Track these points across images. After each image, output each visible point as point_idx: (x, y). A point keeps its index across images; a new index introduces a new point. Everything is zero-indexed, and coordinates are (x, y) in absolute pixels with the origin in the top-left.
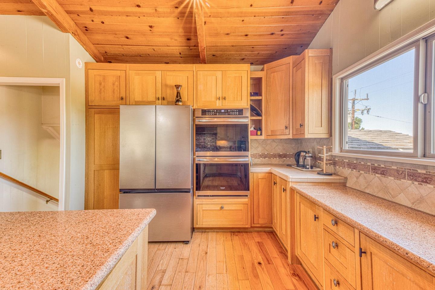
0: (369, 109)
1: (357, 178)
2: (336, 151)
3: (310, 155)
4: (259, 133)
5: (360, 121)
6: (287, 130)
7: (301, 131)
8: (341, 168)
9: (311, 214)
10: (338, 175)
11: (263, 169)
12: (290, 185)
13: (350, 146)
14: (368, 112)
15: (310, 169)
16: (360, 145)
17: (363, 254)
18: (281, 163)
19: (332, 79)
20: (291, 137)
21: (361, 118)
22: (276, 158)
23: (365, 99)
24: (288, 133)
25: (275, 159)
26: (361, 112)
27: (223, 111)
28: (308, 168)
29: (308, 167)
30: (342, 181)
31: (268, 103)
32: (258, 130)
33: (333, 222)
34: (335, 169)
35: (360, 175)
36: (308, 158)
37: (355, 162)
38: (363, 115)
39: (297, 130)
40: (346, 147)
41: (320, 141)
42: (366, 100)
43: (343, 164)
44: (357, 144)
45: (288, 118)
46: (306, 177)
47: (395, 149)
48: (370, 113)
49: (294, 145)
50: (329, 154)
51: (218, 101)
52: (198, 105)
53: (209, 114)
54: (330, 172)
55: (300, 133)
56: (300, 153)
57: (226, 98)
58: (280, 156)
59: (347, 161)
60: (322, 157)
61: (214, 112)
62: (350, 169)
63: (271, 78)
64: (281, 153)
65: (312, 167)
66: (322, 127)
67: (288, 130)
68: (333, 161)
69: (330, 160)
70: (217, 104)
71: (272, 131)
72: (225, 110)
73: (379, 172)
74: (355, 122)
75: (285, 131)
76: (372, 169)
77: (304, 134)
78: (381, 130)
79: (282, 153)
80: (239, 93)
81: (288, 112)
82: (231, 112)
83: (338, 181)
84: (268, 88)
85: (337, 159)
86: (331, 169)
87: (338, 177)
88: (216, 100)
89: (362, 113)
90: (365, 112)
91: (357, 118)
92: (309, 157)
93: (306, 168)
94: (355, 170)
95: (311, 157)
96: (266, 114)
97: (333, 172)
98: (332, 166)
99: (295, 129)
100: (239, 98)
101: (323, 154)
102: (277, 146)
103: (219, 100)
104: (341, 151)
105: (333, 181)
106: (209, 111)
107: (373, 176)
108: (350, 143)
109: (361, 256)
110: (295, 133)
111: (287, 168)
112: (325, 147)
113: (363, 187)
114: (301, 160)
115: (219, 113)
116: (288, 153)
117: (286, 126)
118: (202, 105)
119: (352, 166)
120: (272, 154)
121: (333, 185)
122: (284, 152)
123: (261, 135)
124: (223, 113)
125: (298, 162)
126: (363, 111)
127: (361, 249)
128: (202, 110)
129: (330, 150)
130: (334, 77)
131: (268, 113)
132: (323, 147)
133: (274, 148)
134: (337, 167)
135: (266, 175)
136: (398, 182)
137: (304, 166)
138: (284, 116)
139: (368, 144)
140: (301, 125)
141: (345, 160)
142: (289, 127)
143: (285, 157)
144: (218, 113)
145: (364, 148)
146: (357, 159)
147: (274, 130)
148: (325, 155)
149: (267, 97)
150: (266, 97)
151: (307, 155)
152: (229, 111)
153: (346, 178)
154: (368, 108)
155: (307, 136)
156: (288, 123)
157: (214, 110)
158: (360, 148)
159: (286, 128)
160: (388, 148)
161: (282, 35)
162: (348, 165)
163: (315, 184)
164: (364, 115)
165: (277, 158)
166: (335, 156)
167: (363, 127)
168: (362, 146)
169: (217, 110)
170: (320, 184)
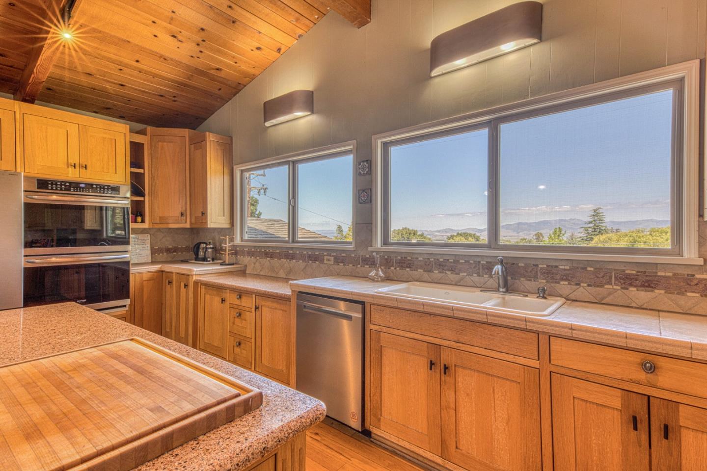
0: (266, 189)
1: (255, 264)
2: (238, 241)
3: (212, 246)
4: (139, 219)
5: (256, 201)
6: (182, 217)
7: (202, 220)
8: (242, 257)
9: (217, 300)
10: (239, 264)
11: (150, 267)
12: (194, 279)
13: (250, 236)
14: (265, 192)
15: (211, 262)
16: (256, 235)
17: (257, 309)
18: (169, 259)
19: (233, 168)
20: (188, 225)
21: (258, 199)
22: (163, 253)
23: (262, 175)
24: (184, 221)
25: (161, 254)
26: (257, 191)
27: (83, 186)
28: (210, 261)
29: (209, 259)
30: (243, 269)
31: (154, 180)
32: (137, 216)
33: (238, 297)
34: (236, 259)
35: (257, 261)
36: (209, 250)
37: (253, 250)
38: (259, 195)
39: (196, 218)
40: (246, 237)
41: (220, 231)
42: (262, 177)
43: (243, 253)
44: (255, 234)
45: (184, 203)
46: (211, 268)
47: (283, 238)
48: (267, 193)
49: (187, 236)
50: (232, 244)
51: (71, 169)
52: (26, 171)
53: (54, 188)
54: (231, 262)
55: (201, 222)
56: (200, 245)
57: (87, 167)
58: (168, 250)
59: (247, 249)
60: (224, 248)
61: (66, 186)
62: (249, 257)
63: (158, 148)
64: (169, 247)
65: (213, 260)
66: (224, 216)
67: (185, 217)
68: (235, 251)
69: (231, 250)
70: (70, 172)
71: (160, 217)
72: (86, 184)
73: (269, 256)
74: (251, 203)
75: (180, 219)
76: (265, 254)
77: (206, 223)
78: (275, 219)
79: (171, 247)
80: (110, 163)
81: (184, 195)
82: (98, 189)
83: (239, 269)
84: (154, 160)
85: (238, 249)
86: (233, 259)
87: (239, 266)
88: (66, 167)
89: (259, 192)
90: (262, 191)
91: (253, 197)
92: (211, 248)
93: (207, 261)
94: (253, 257)
95: (212, 248)
96: (150, 194)
97: (234, 262)
98: (234, 256)
99: (194, 218)
100: (112, 169)
101: (226, 245)
102: (164, 237)
103: (75, 168)
104: (242, 241)
105: (236, 269)
106: (54, 183)
107: (265, 260)
108: (249, 233)
109: (256, 311)
110: (193, 221)
111: (181, 263)
112: (228, 237)
113: (258, 271)
114: (201, 254)
115: (74, 187)
116: (179, 247)
117: (182, 213)
118: (36, 172)
119: (251, 253)
120: (157, 248)
121: (235, 273)
122: (175, 245)
123: (143, 221)
124: (83, 188)
125: (197, 254)
126: (260, 190)
127: (256, 306)
128: (38, 180)
129: (232, 240)
130: (235, 167)
131: (154, 194)
132: (226, 237)
133: (160, 240)
134: (239, 256)
135: (154, 275)
136: (279, 261)
137: (204, 259)
138: (179, 200)
139: (262, 233)
140: (203, 214)
141: (245, 249)
142: (185, 214)
143: (175, 252)
144: (72, 188)
145: (260, 237)
146: (255, 247)
147: (164, 217)
148: (227, 245)
149: (153, 173)
150: (151, 171)
151: (208, 247)
152: (94, 186)
153: (246, 266)
154: (265, 187)
155: (210, 225)
156: (184, 209)
157: (66, 182)
158: (257, 238)
159: (182, 214)
160: (278, 237)
161: (175, 101)
162: (249, 253)
163: (220, 274)
164: (261, 195)
165: (165, 254)
166: (237, 246)
167: (261, 212)
168: (259, 236)
169: (70, 183)
170: (223, 274)
